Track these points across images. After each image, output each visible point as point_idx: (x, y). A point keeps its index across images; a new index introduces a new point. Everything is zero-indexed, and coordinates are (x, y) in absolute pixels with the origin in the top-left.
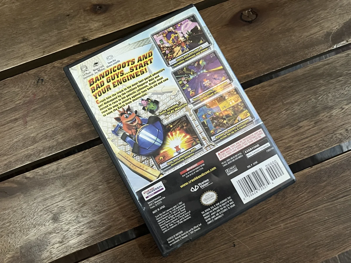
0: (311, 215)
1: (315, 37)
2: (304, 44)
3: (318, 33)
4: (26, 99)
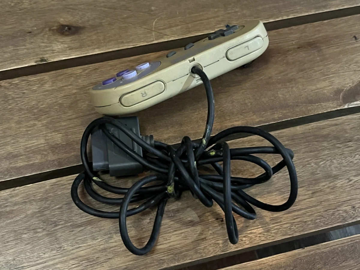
1: (322, 92)
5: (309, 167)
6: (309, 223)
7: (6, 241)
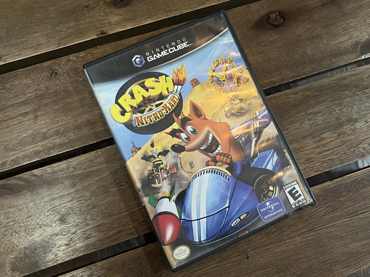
0: (328, 230)
1: (343, 46)
2: (331, 53)
3: (347, 42)
4: (38, 92)
5: (335, 113)
6: (336, 160)
7: (97, 195)
